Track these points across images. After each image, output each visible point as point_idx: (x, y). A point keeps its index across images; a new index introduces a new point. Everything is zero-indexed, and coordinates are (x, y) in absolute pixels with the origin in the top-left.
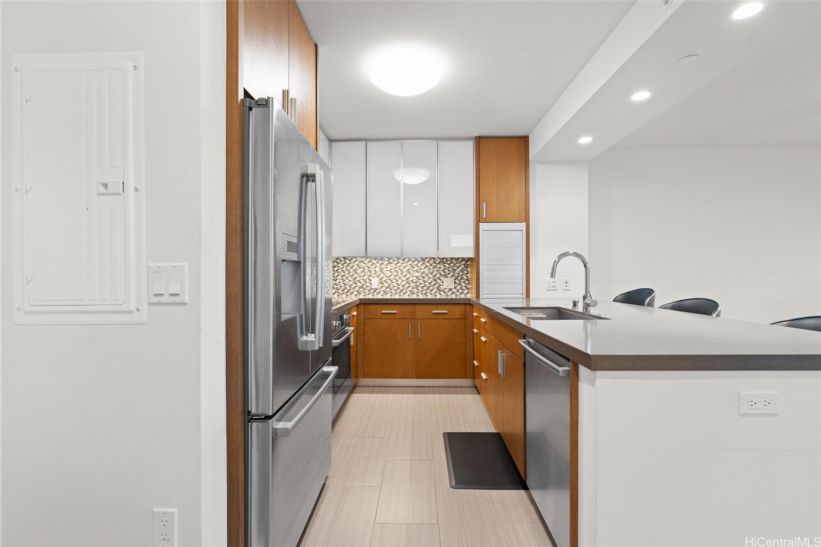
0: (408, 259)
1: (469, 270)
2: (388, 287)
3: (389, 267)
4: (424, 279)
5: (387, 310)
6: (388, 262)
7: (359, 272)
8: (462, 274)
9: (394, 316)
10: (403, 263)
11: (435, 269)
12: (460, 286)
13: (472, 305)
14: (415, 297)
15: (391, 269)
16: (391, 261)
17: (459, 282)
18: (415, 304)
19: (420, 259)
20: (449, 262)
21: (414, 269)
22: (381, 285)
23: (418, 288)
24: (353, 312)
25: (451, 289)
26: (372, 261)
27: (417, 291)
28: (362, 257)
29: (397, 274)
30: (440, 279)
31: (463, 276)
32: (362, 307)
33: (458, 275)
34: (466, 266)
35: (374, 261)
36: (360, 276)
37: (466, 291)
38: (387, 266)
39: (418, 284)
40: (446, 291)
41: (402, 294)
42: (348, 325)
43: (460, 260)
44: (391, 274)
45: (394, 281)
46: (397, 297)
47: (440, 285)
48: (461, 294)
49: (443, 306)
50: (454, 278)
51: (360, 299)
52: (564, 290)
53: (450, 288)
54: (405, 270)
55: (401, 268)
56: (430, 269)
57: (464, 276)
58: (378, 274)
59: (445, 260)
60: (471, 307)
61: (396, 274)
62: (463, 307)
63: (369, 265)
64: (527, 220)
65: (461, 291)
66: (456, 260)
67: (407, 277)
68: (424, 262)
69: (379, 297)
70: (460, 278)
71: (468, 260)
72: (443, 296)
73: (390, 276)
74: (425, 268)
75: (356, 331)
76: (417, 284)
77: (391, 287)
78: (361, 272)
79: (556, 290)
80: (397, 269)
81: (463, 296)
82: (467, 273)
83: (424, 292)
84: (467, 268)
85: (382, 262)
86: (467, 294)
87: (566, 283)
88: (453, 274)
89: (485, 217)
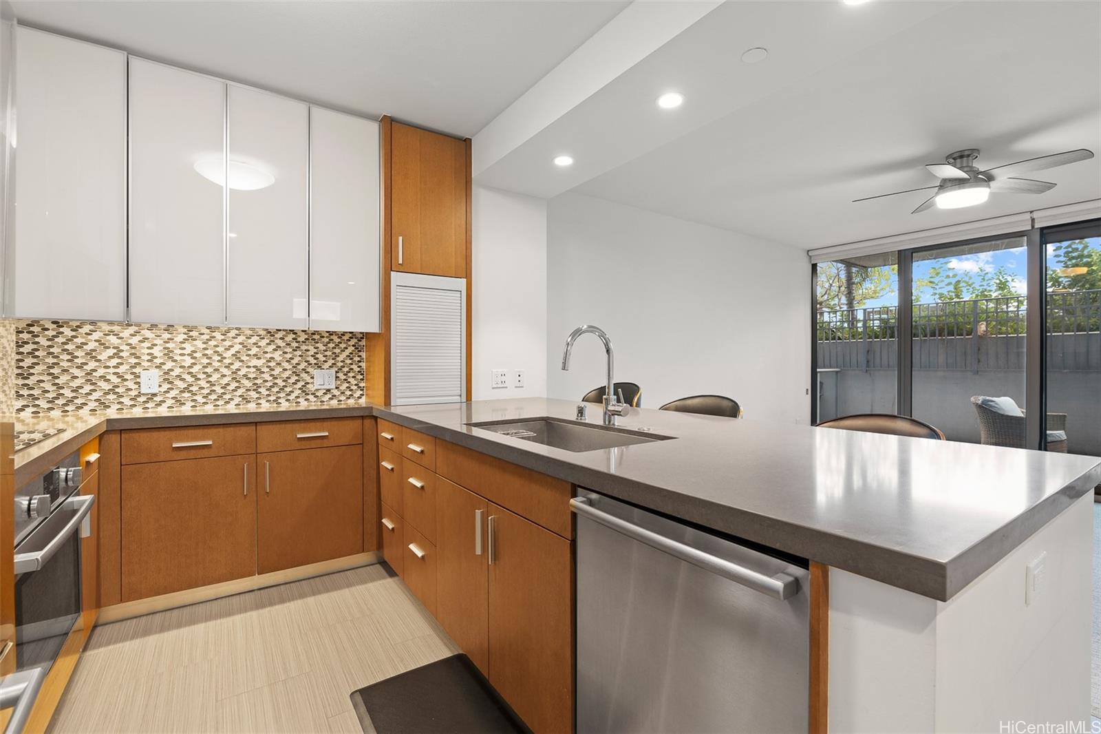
0: (237, 332)
1: (364, 355)
2: (186, 390)
3: (189, 348)
4: (273, 373)
5: (188, 441)
6: (185, 336)
7: (103, 356)
8: (350, 361)
9: (205, 453)
10: (222, 340)
11: (295, 353)
12: (348, 385)
13: (375, 418)
14: (252, 407)
15: (195, 352)
16: (194, 334)
17: (345, 377)
18: (256, 423)
19: (263, 333)
20: (326, 340)
21: (251, 353)
22: (166, 386)
23: (259, 390)
24: (89, 453)
25: (328, 390)
26: (142, 332)
27: (258, 396)
28: (111, 323)
29: (208, 361)
30: (308, 372)
31: (352, 367)
32: (114, 439)
33: (342, 364)
34: (358, 349)
35: (148, 334)
36: (108, 367)
37: (359, 393)
38: (183, 345)
39: (259, 381)
40: (319, 394)
41: (220, 403)
42: (70, 491)
43: (346, 338)
44: (193, 361)
45: (202, 376)
46: (209, 409)
47: (308, 383)
48: (348, 398)
49: (318, 424)
50: (334, 370)
51: (108, 421)
52: (516, 387)
53: (328, 388)
54: (228, 354)
55: (220, 349)
56: (286, 353)
57: (355, 367)
58: (158, 361)
59: (316, 337)
60: (373, 421)
61: (205, 361)
62: (359, 422)
63: (134, 341)
64: (468, 276)
65: (348, 393)
66: (339, 337)
67: (234, 367)
68: (272, 338)
69: (163, 411)
70: (346, 369)
71: (362, 338)
72: (314, 405)
73: (189, 367)
74: (274, 350)
75: (97, 508)
76: (256, 381)
77: (194, 389)
78: (110, 358)
79: (506, 387)
80: (209, 352)
81: (351, 402)
82: (359, 361)
83: (272, 398)
84: (360, 351)
85: (169, 336)
86: (359, 398)
87: (519, 376)
88: (333, 361)
89: (401, 262)
